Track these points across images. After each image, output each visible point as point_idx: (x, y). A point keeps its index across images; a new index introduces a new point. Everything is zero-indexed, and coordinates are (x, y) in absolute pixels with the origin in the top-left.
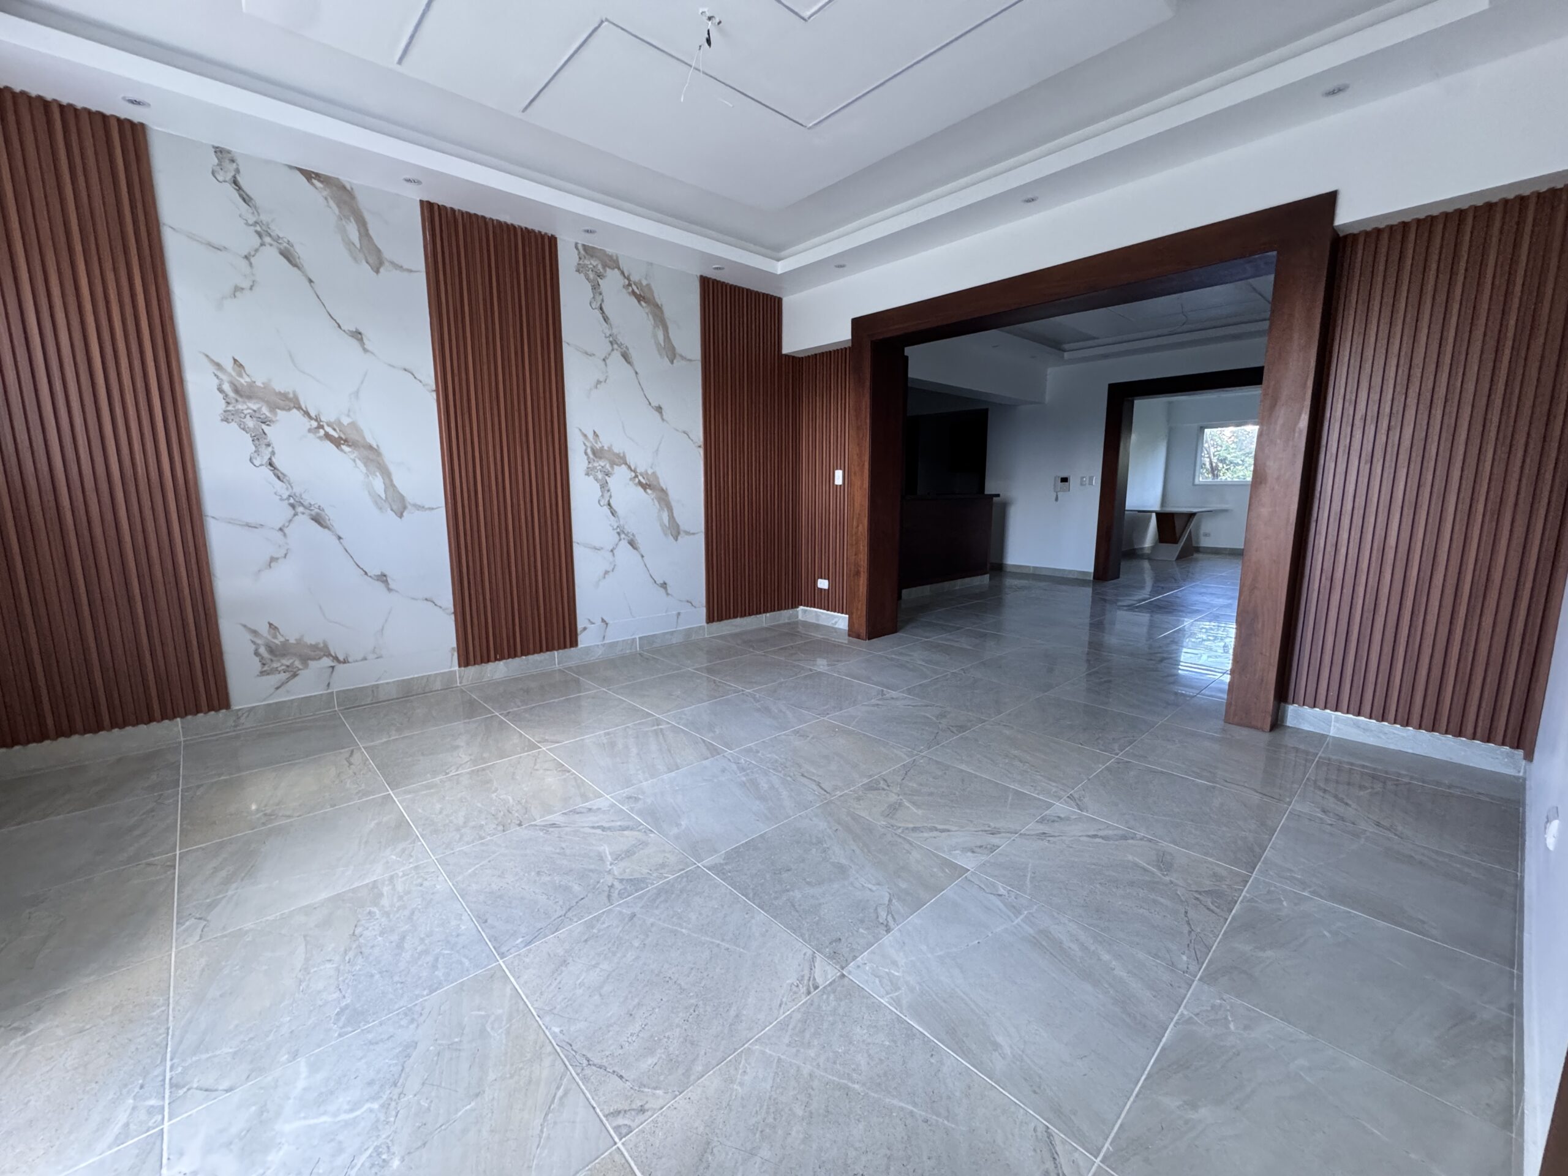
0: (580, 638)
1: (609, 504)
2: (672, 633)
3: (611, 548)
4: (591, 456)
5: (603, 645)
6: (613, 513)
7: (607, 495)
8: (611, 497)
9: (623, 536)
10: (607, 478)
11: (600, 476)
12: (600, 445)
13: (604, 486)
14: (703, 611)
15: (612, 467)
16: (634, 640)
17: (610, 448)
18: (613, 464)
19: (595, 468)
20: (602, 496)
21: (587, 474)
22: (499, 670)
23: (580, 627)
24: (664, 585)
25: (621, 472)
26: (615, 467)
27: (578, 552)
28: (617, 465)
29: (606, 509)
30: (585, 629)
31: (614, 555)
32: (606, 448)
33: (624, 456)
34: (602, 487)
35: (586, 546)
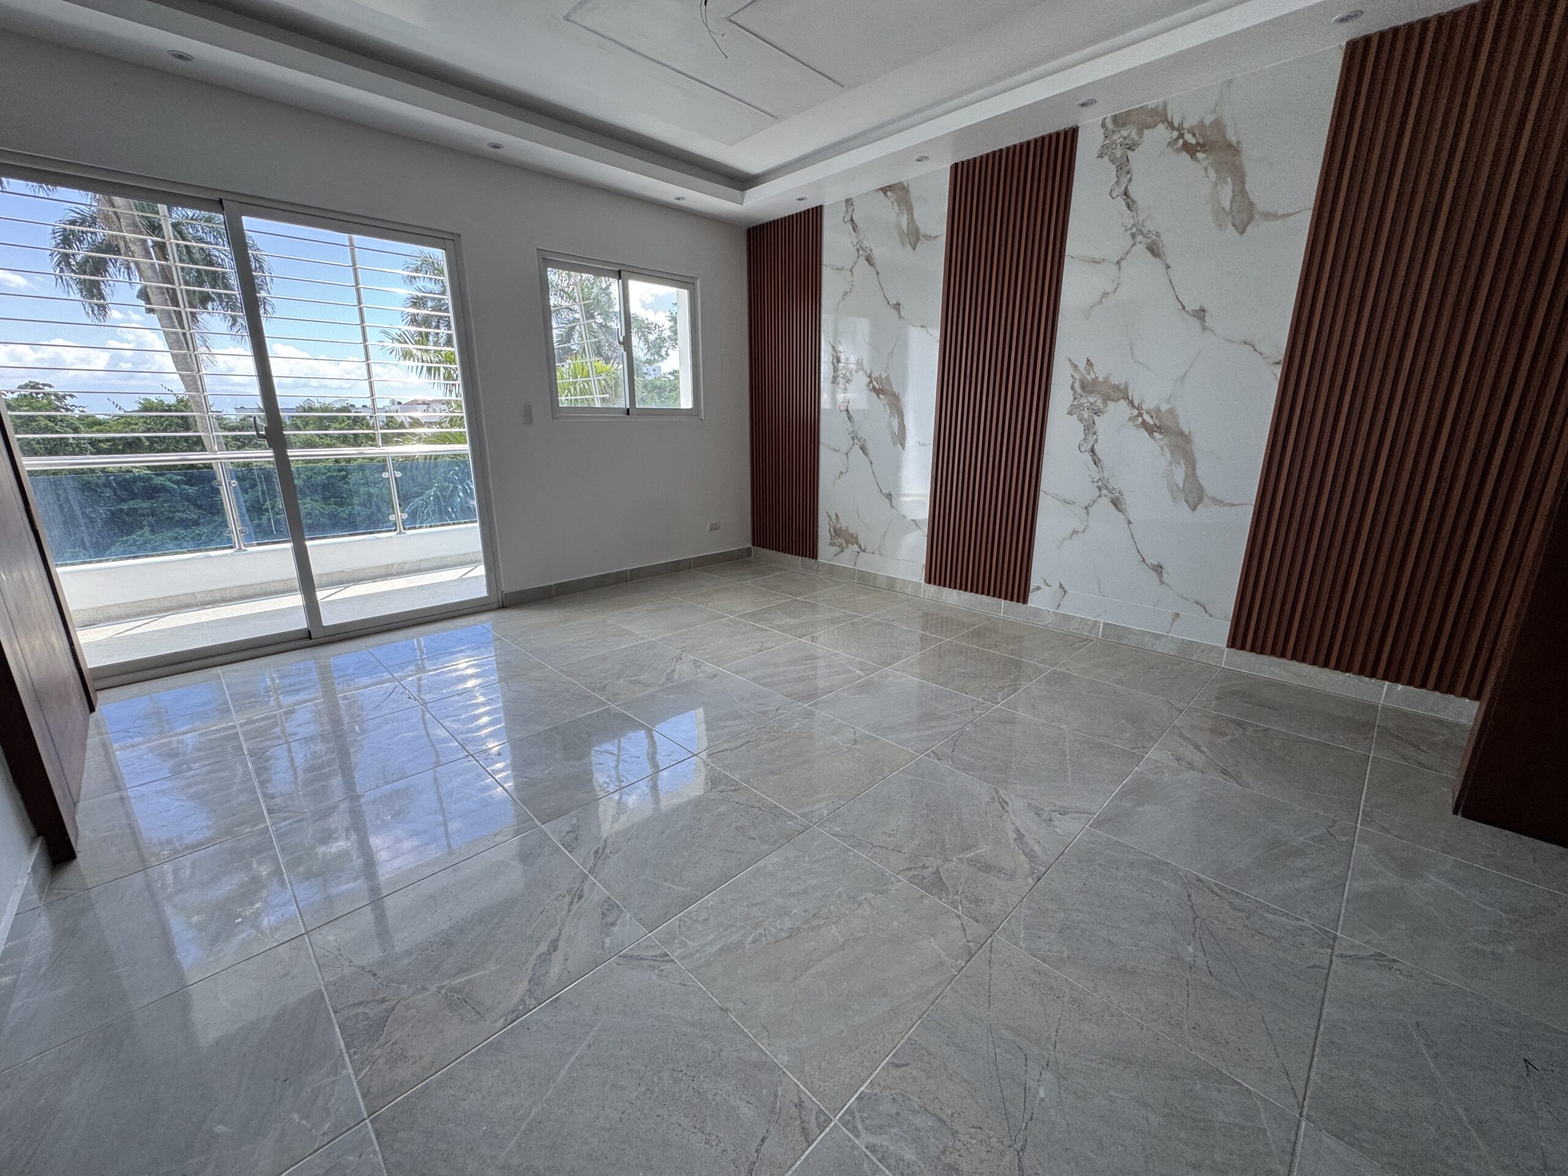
0: (1032, 597)
1: (1092, 451)
2: (1158, 637)
3: (1086, 504)
4: (1079, 391)
5: (1056, 614)
6: (1096, 462)
7: (1091, 439)
8: (1096, 441)
9: (1104, 492)
10: (1095, 417)
11: (1086, 414)
12: (1093, 376)
13: (1089, 428)
14: (1226, 627)
15: (1105, 403)
16: (1095, 624)
17: (1106, 380)
18: (1107, 399)
19: (1082, 405)
20: (1085, 439)
21: (1070, 413)
22: (953, 598)
23: (1033, 584)
24: (1158, 569)
25: (1118, 411)
26: (1110, 403)
27: (1045, 503)
28: (1113, 400)
29: (1087, 457)
30: (1038, 588)
31: (1088, 513)
32: (1101, 379)
33: (1126, 388)
34: (1087, 429)
35: (1055, 497)
